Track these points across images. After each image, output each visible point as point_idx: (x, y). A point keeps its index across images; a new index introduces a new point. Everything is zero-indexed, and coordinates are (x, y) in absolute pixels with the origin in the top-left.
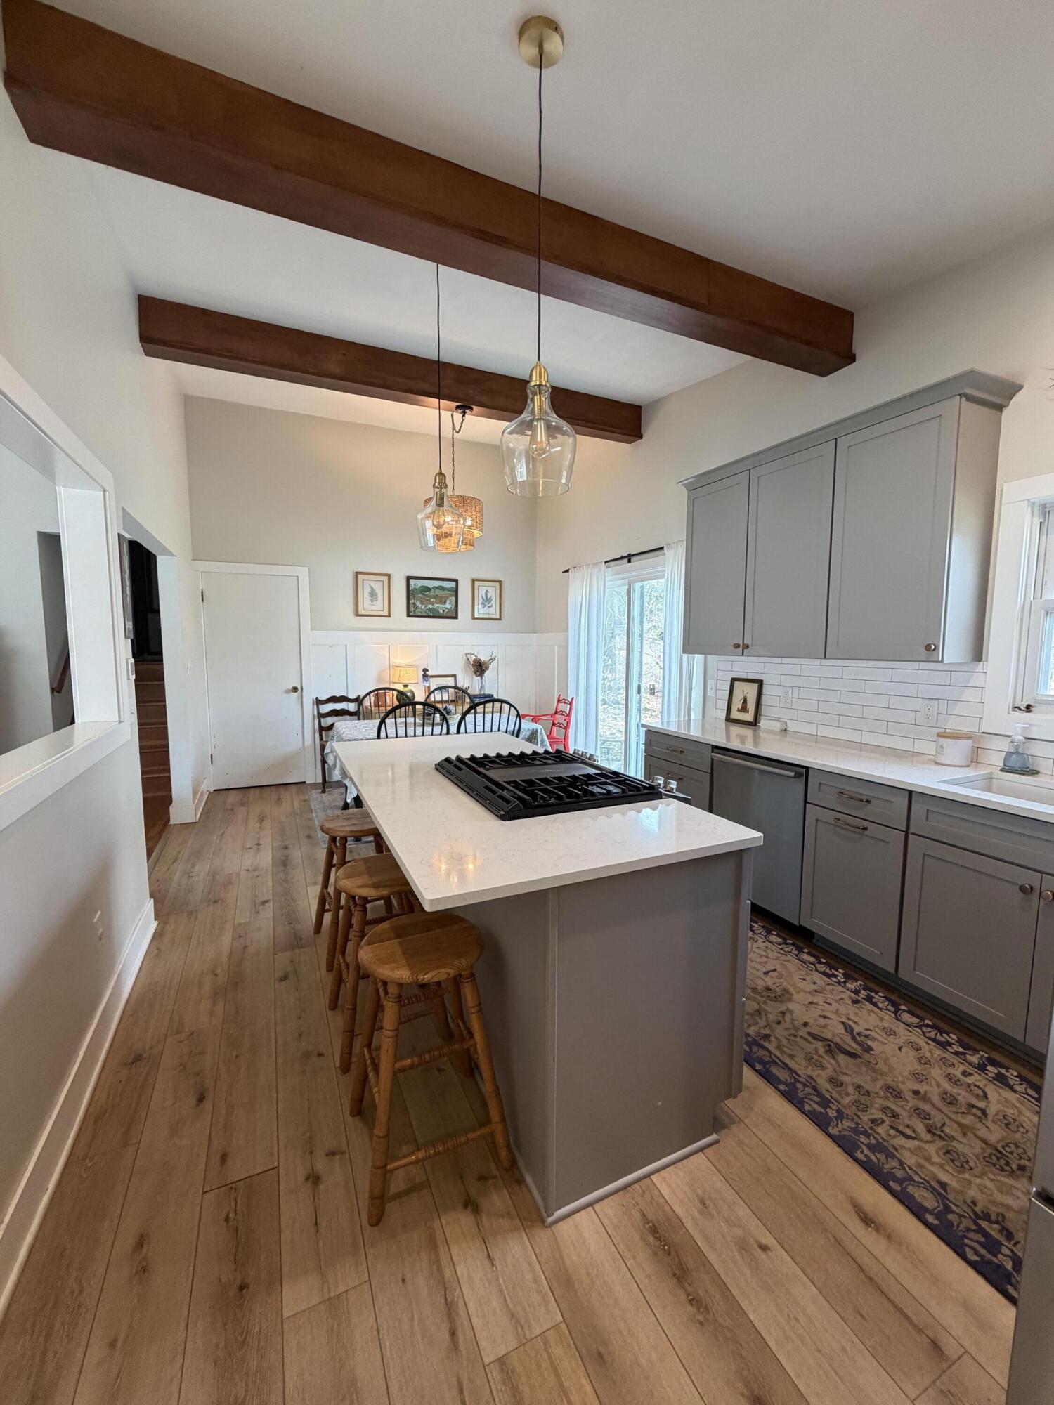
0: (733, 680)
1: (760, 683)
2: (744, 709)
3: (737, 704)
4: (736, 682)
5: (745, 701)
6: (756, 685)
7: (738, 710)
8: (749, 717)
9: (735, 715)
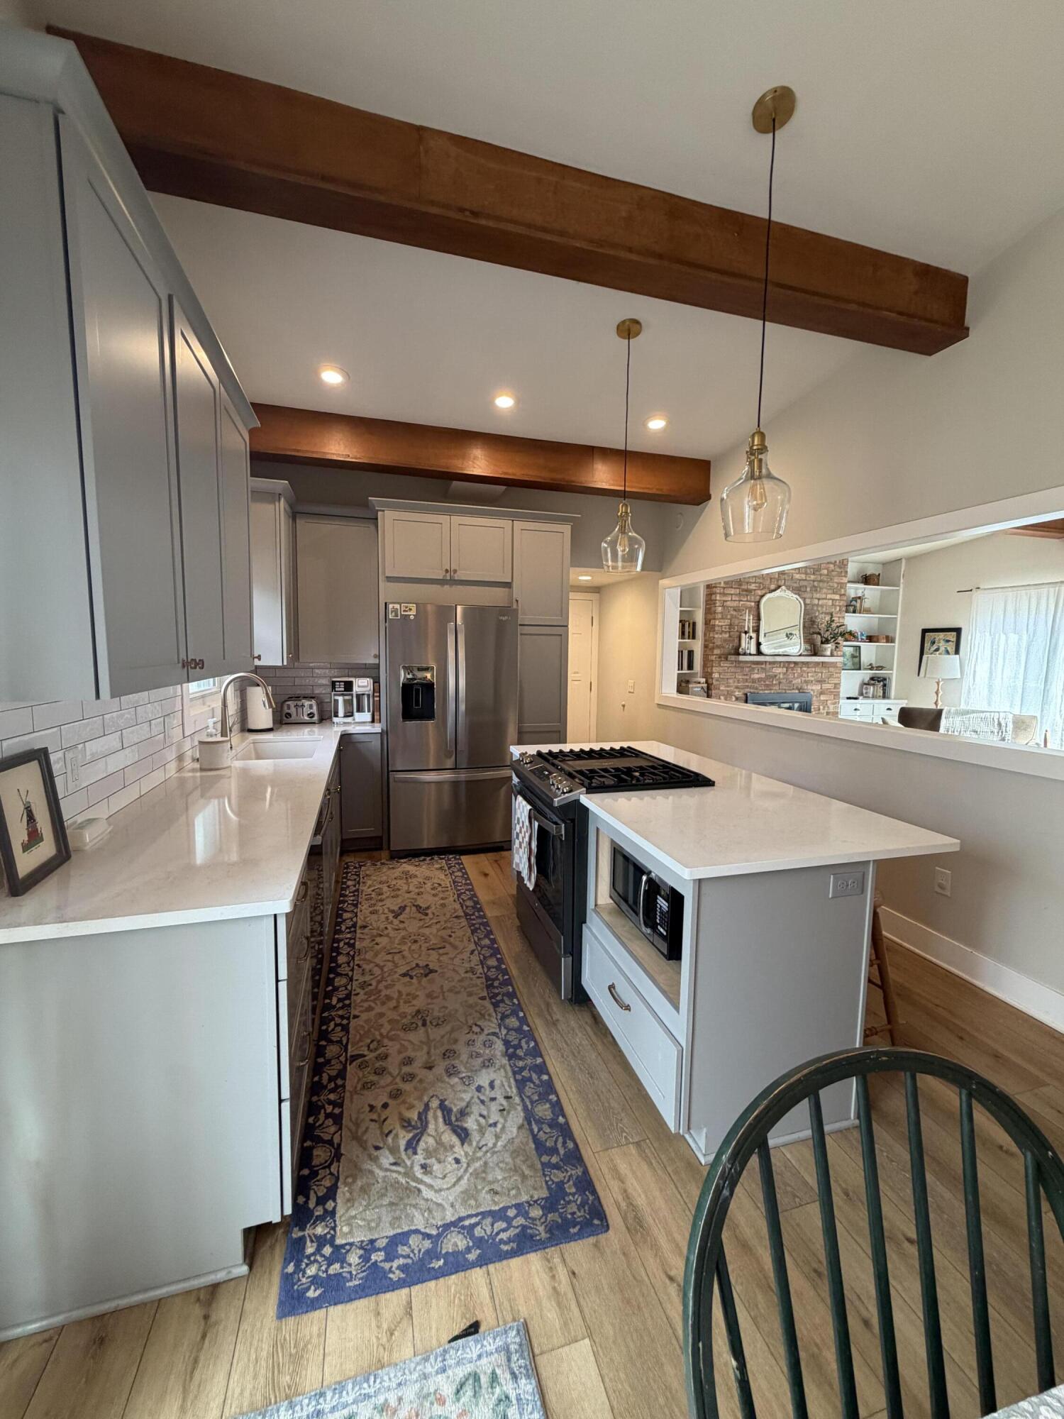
3: (19, 834)
5: (30, 816)
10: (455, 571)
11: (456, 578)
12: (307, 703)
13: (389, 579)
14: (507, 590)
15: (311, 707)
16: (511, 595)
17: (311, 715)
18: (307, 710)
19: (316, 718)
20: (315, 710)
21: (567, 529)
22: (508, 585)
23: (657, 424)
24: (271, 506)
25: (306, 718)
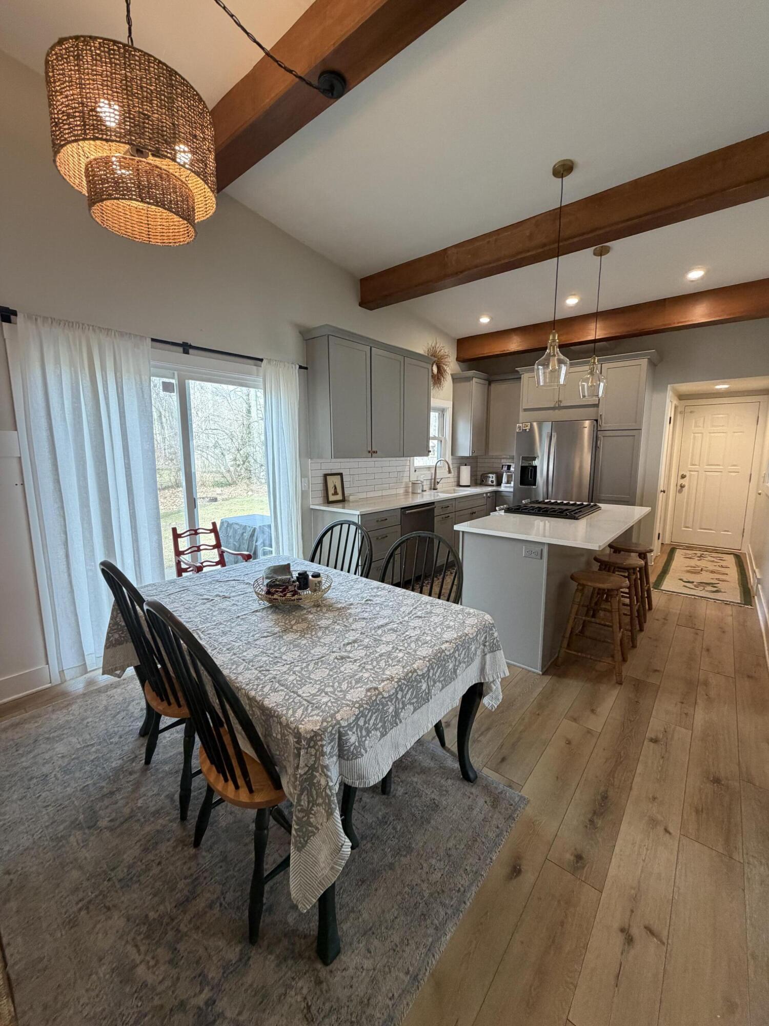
0: (326, 476)
1: (341, 475)
2: (336, 493)
3: (331, 491)
4: (328, 477)
5: (335, 488)
6: (339, 476)
7: (333, 495)
8: (339, 497)
9: (332, 498)
10: (561, 401)
11: (562, 405)
12: (491, 475)
13: (525, 410)
14: (596, 408)
15: (493, 477)
16: (597, 412)
17: (492, 482)
18: (491, 479)
19: (494, 483)
20: (494, 479)
21: (644, 362)
22: (597, 406)
23: (696, 274)
24: (469, 383)
25: (490, 483)
